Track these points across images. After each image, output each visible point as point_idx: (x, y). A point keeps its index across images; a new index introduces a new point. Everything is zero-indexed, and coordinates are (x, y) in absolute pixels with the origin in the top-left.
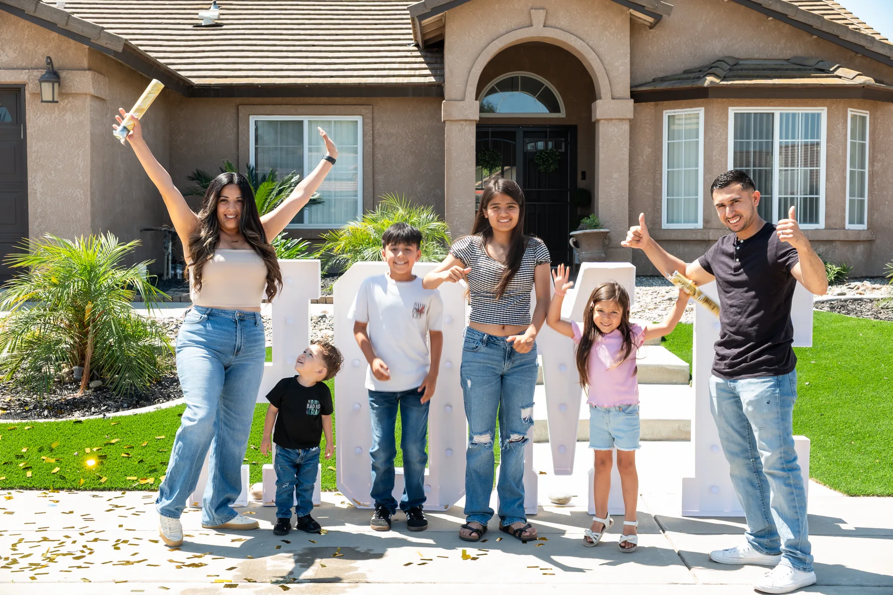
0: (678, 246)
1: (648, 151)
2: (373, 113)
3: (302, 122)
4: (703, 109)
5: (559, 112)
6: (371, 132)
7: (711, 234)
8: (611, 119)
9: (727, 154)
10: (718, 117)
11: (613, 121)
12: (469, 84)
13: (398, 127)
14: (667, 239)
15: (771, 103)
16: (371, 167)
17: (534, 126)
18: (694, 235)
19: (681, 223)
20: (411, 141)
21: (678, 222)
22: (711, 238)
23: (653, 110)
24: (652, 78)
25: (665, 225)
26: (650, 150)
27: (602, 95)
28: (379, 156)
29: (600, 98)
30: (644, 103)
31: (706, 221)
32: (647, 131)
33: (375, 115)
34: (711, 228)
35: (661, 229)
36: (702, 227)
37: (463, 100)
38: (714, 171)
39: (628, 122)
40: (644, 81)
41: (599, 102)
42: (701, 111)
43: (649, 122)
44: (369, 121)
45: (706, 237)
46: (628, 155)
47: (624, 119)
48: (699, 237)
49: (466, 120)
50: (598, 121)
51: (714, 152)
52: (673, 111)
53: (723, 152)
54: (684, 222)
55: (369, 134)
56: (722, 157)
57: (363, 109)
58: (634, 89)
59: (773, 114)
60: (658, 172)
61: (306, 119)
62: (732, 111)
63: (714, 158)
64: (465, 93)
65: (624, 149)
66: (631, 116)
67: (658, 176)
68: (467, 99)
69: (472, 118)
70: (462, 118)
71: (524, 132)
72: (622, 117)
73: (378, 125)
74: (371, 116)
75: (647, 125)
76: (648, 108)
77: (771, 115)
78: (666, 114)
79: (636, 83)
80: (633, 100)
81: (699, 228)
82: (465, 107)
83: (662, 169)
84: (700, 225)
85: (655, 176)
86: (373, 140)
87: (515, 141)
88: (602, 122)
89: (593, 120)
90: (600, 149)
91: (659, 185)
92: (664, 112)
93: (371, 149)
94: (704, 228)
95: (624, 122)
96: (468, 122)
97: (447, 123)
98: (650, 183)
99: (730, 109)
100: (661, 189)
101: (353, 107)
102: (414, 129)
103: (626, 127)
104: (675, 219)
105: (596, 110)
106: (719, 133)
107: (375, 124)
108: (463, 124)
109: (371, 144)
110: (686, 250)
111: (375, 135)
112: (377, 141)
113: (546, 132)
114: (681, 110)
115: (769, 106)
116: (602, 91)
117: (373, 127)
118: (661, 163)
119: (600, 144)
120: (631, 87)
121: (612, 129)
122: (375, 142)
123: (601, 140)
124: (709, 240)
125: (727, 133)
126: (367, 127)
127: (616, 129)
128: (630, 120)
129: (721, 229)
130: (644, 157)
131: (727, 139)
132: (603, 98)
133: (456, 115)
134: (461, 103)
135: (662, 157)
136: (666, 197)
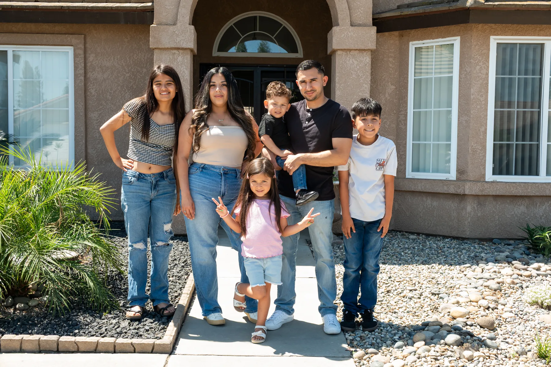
0: (424, 199)
1: (391, 88)
2: (85, 43)
3: (5, 52)
4: (458, 38)
5: (297, 52)
6: (83, 65)
7: (467, 187)
8: (350, 50)
9: (487, 92)
10: (477, 47)
11: (352, 53)
12: (181, 5)
13: (114, 59)
14: (413, 190)
15: (542, 32)
16: (83, 104)
17: (272, 66)
18: (445, 188)
19: (429, 172)
20: (128, 75)
21: (424, 171)
22: (467, 193)
23: (397, 42)
24: (397, 4)
25: (410, 174)
26: (393, 87)
27: (340, 22)
28: (93, 91)
29: (338, 25)
30: (387, 34)
31: (460, 171)
32: (391, 65)
33: (88, 45)
34: (467, 180)
35: (405, 178)
36: (455, 179)
37: (175, 24)
38: (472, 112)
39: (369, 53)
40: (387, 8)
41: (335, 29)
42: (456, 41)
43: (392, 55)
44: (81, 52)
45: (460, 191)
46: (369, 93)
47: (364, 50)
48: (452, 190)
49: (178, 49)
50: (334, 52)
51: (472, 89)
52: (421, 42)
53: (483, 90)
54: (433, 172)
55: (80, 67)
56: (482, 96)
57: (73, 39)
58: (377, 16)
59: (542, 45)
60: (402, 113)
61: (10, 49)
62: (494, 41)
63: (472, 97)
64: (177, 15)
65: (364, 85)
66: (373, 46)
67: (402, 117)
68: (179, 24)
69: (184, 46)
70: (173, 46)
71: (262, 72)
72: (363, 48)
73: (91, 58)
74: (83, 47)
75: (391, 59)
76: (392, 38)
77: (540, 46)
78: (413, 46)
79: (379, 10)
80: (375, 28)
81: (451, 179)
82: (176, 32)
83: (407, 110)
84: (453, 175)
85: (398, 117)
86: (85, 73)
87: (252, 80)
88: (339, 53)
89: (329, 52)
90: (337, 85)
91: (403, 128)
92: (411, 43)
93: (83, 84)
94: (458, 179)
95: (365, 54)
96: (181, 51)
97: (156, 52)
98: (394, 126)
99: (492, 38)
100: (406, 132)
101: (63, 36)
102: (131, 62)
103: (367, 59)
104: (421, 166)
105: (332, 39)
106: (478, 67)
107: (88, 55)
108: (175, 53)
109: (83, 78)
110: (435, 204)
111: (87, 68)
112: (90, 75)
113: (283, 72)
114: (432, 40)
115: (539, 35)
116: (339, 15)
117: (85, 59)
118: (406, 103)
119: (337, 79)
120: (373, 14)
121: (351, 62)
122: (88, 76)
123: (337, 74)
124: (464, 195)
125: (488, 67)
126: (78, 59)
127: (356, 62)
128: (372, 51)
129: (478, 181)
130: (387, 95)
131: (487, 74)
132: (340, 24)
133: (166, 42)
134: (172, 28)
135: (407, 96)
136: (411, 142)
